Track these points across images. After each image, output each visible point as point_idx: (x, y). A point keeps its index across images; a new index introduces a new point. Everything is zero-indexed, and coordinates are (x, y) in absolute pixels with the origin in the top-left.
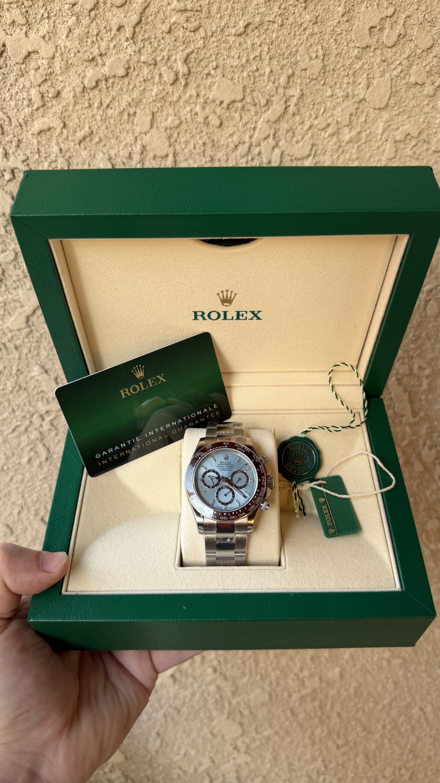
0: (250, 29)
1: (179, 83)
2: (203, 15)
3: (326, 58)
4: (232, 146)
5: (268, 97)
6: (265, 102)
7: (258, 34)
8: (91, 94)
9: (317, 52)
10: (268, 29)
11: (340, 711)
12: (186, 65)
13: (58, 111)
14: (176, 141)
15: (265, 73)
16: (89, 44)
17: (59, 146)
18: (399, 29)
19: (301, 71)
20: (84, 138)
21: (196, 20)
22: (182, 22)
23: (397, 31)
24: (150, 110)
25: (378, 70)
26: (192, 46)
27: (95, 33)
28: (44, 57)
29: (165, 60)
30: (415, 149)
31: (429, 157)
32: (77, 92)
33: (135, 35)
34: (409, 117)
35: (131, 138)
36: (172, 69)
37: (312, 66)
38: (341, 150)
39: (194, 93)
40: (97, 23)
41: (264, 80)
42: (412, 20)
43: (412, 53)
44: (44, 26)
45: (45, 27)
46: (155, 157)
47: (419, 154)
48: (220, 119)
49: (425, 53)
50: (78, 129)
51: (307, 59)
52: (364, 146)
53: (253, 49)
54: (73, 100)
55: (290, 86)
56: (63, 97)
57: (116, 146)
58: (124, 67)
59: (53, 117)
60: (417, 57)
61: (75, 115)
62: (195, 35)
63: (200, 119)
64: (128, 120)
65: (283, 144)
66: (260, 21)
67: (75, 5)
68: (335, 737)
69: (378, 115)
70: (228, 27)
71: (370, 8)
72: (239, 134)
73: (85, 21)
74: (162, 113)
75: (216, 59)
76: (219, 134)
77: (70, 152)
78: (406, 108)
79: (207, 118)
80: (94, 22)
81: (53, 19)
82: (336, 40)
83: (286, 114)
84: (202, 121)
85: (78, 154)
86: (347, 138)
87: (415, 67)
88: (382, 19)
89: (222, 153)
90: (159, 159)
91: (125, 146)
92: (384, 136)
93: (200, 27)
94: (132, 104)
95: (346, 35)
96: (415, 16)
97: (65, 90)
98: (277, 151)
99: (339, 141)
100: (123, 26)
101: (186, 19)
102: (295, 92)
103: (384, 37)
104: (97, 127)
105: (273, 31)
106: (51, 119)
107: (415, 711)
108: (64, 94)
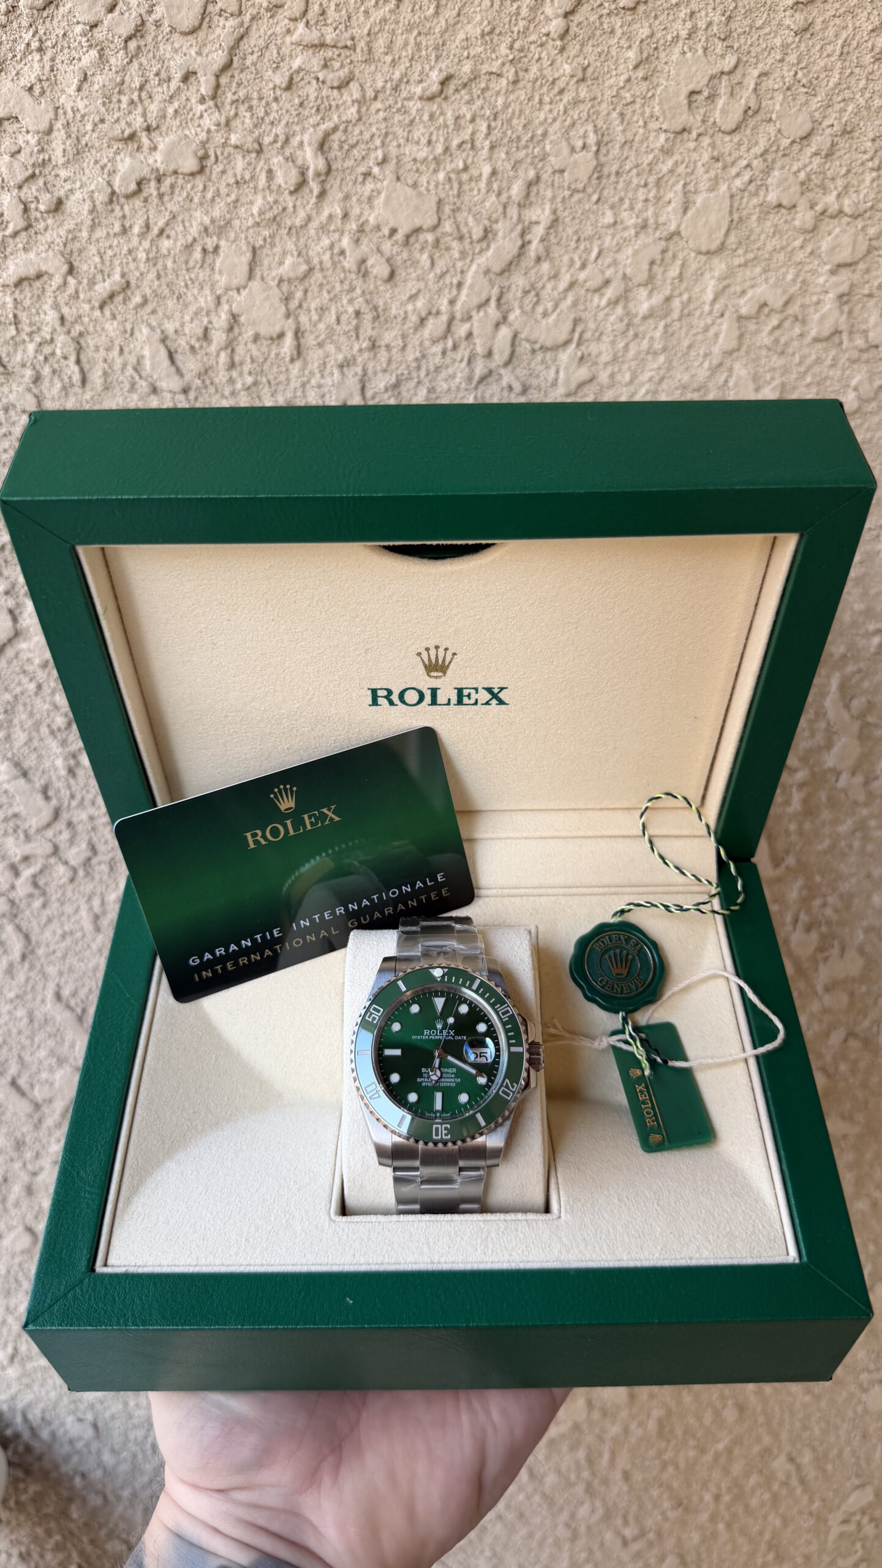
0: (451, 87)
1: (306, 190)
2: (358, 56)
3: (603, 150)
4: (414, 318)
5: (486, 222)
6: (481, 233)
7: (467, 97)
8: (126, 207)
9: (585, 136)
10: (487, 88)
11: (628, 1467)
12: (323, 154)
13: (58, 240)
14: (300, 306)
15: (481, 175)
16: (124, 105)
17: (60, 311)
18: (746, 96)
19: (554, 173)
20: (112, 296)
21: (342, 66)
22: (315, 69)
23: (743, 101)
24: (249, 243)
25: (706, 176)
26: (335, 118)
27: (137, 84)
28: (30, 128)
29: (279, 144)
30: (777, 333)
31: (806, 351)
32: (97, 203)
33: (220, 92)
34: (765, 271)
35: (209, 298)
36: (293, 161)
37: (576, 164)
38: (631, 333)
39: (338, 211)
40: (141, 64)
41: (479, 190)
42: (771, 82)
43: (771, 146)
44: (32, 67)
45: (32, 70)
46: (256, 338)
47: (786, 344)
48: (391, 265)
49: (796, 147)
50: (99, 277)
51: (566, 151)
52: (677, 324)
53: (458, 127)
54: (90, 217)
55: (531, 203)
56: (68, 211)
57: (177, 315)
58: (196, 154)
59: (47, 251)
60: (780, 153)
61: (92, 249)
62: (342, 95)
63: (349, 263)
64: (204, 261)
65: (516, 318)
66: (472, 72)
67: (96, 26)
68: (619, 1521)
69: (705, 264)
70: (408, 82)
71: (689, 55)
72: (428, 296)
73: (117, 59)
74: (271, 248)
75: (383, 143)
76: (388, 295)
77: (82, 324)
78: (760, 253)
79: (364, 261)
80: (135, 64)
81: (49, 54)
82: (622, 115)
83: (522, 258)
84: (354, 268)
85: (98, 329)
86: (644, 308)
87: (776, 173)
88: (712, 77)
89: (394, 333)
90: (265, 343)
91: (196, 314)
92: (717, 306)
93: (352, 80)
94: (211, 230)
95: (643, 105)
96: (777, 74)
97: (73, 198)
98: (505, 332)
99: (628, 314)
100: (195, 73)
101: (322, 62)
102: (541, 214)
103: (718, 112)
104: (137, 274)
105: (498, 93)
106: (44, 255)
107: (780, 1464)
108: (70, 205)
